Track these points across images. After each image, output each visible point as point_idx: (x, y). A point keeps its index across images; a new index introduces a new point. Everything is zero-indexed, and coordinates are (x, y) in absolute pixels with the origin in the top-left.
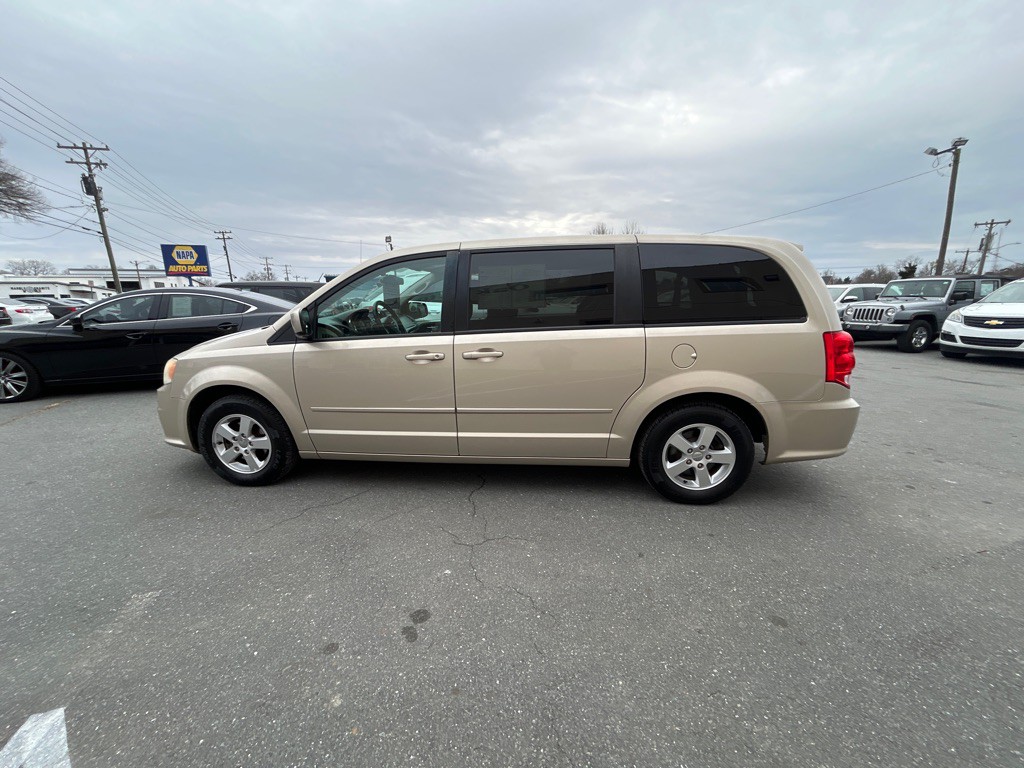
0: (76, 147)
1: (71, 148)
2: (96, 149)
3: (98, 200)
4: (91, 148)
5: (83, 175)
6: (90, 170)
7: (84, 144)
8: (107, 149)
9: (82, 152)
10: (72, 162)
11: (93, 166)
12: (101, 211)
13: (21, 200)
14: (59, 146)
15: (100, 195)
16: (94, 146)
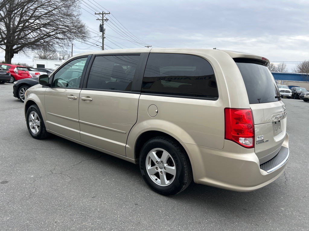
0: (100, 14)
1: (99, 14)
2: (106, 14)
3: (103, 34)
4: (105, 14)
5: (101, 24)
6: (103, 22)
7: (103, 12)
8: (109, 14)
9: (101, 15)
10: (98, 19)
11: (104, 21)
12: (103, 38)
13: (84, 35)
14: (95, 14)
15: (104, 32)
16: (106, 13)
